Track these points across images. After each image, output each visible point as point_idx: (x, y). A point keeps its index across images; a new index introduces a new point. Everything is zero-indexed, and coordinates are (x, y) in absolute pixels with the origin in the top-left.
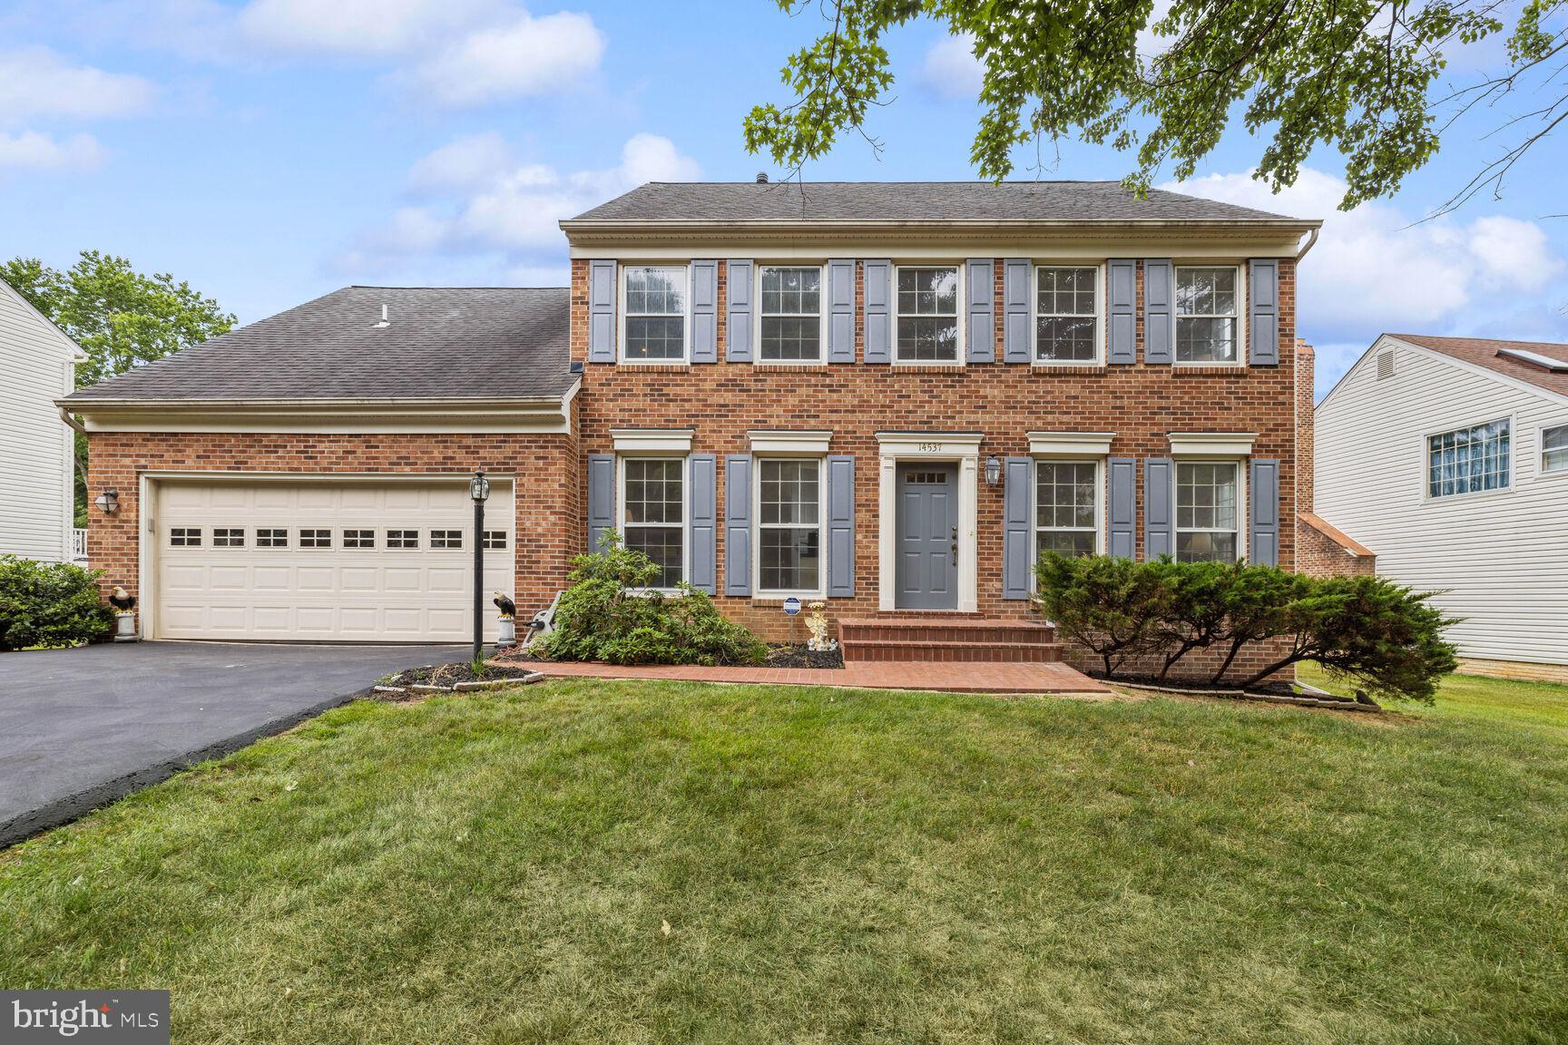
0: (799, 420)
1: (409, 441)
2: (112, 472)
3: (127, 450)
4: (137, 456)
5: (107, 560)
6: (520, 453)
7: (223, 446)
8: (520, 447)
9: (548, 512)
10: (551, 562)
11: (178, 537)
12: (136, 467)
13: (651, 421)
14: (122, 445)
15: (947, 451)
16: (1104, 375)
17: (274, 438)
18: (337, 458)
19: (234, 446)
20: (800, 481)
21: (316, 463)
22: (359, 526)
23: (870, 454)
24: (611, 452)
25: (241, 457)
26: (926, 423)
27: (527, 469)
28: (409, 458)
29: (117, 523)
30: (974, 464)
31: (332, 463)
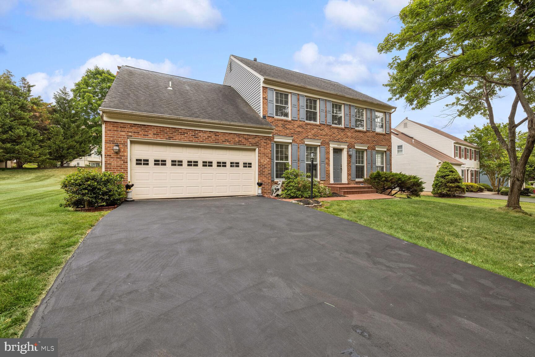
0: (315, 137)
1: (228, 135)
2: (116, 137)
3: (123, 129)
4: (128, 132)
5: (114, 170)
6: (260, 141)
7: (164, 131)
8: (260, 139)
9: (267, 158)
10: (268, 172)
11: (139, 162)
12: (127, 136)
13: (283, 134)
14: (120, 127)
15: (342, 147)
16: (366, 133)
17: (183, 130)
18: (205, 138)
19: (168, 131)
20: (309, 151)
21: (198, 140)
22: (208, 160)
23: (328, 146)
24: (273, 141)
25: (171, 135)
26: (338, 140)
27: (262, 146)
28: (228, 140)
29: (119, 157)
30: (346, 150)
31: (204, 140)
